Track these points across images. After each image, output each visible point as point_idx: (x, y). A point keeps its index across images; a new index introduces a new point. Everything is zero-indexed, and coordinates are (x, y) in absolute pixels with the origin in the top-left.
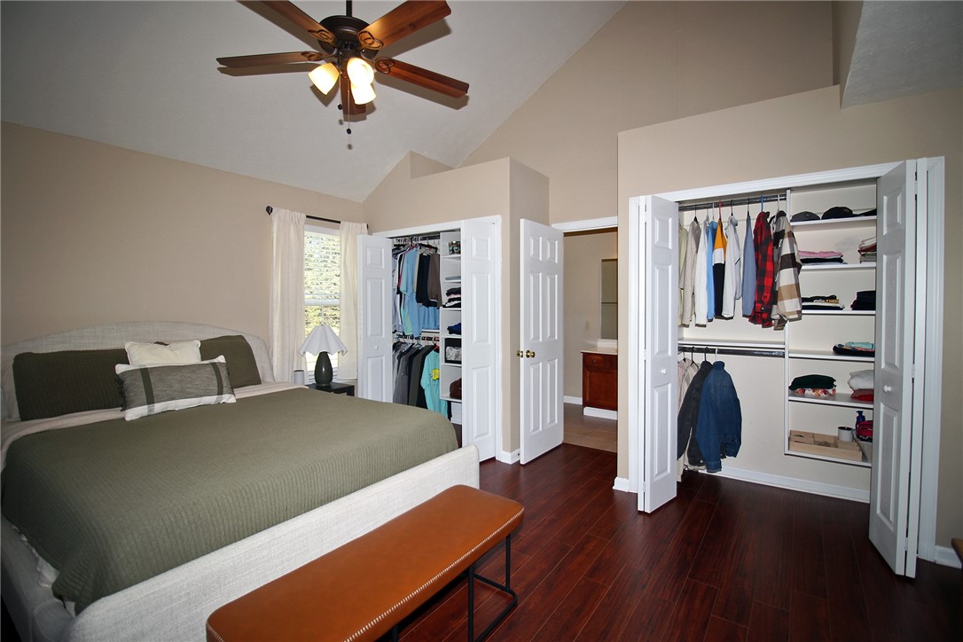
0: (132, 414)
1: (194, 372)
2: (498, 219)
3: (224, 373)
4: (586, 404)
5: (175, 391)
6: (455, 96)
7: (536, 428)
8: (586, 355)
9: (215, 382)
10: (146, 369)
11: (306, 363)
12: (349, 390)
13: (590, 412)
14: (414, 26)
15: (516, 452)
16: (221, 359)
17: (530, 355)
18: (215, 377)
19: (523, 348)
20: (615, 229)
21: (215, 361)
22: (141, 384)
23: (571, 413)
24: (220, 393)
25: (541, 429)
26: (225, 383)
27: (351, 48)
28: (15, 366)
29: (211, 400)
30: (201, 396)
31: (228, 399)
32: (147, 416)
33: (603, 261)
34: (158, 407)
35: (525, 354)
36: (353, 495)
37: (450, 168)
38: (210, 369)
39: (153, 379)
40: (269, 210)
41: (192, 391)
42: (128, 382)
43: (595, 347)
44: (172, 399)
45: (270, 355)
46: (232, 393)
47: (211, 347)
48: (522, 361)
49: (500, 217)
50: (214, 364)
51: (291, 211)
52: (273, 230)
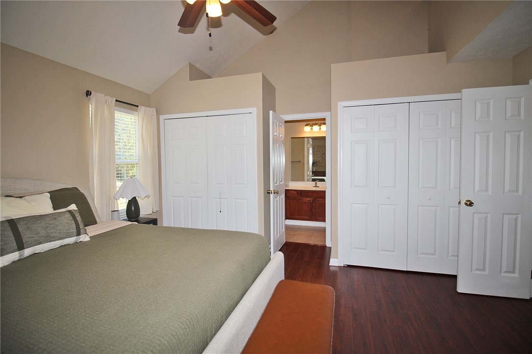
1: (55, 219)
2: (254, 110)
3: (79, 219)
4: (287, 218)
5: (42, 237)
7: (277, 235)
8: (286, 191)
9: (74, 226)
10: (12, 220)
12: (154, 222)
13: (289, 222)
16: (73, 207)
17: (276, 193)
18: (73, 222)
19: (272, 189)
21: (69, 208)
22: (11, 233)
24: (79, 234)
26: (81, 226)
29: (70, 240)
30: (63, 238)
31: (84, 238)
32: (19, 260)
33: (292, 138)
34: (27, 252)
35: (273, 192)
37: (210, 77)
38: (68, 215)
39: (21, 228)
40: (88, 93)
41: (57, 235)
44: (40, 243)
45: (93, 200)
46: (86, 233)
47: (60, 198)
48: (272, 196)
49: (255, 108)
50: (70, 212)
51: (106, 95)
52: (91, 108)
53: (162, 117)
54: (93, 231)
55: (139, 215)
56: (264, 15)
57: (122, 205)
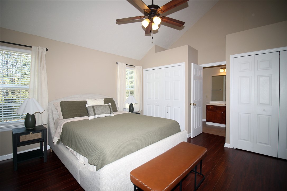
0: (91, 118)
2: (184, 64)
3: (111, 107)
4: (207, 121)
5: (100, 112)
6: (180, 26)
7: (196, 127)
8: (207, 106)
9: (110, 110)
10: (93, 106)
11: (126, 106)
13: (208, 123)
14: (175, 6)
15: (190, 134)
16: (110, 104)
17: (195, 105)
19: (192, 103)
20: (225, 65)
21: (109, 104)
22: (93, 110)
23: (204, 124)
24: (111, 113)
25: (197, 128)
26: (112, 111)
27: (153, 14)
28: (61, 105)
29: (108, 115)
30: (106, 114)
31: (112, 115)
32: (94, 119)
33: (212, 76)
34: (97, 116)
35: (193, 104)
36: (158, 142)
37: (166, 50)
38: (108, 106)
39: (95, 109)
40: (117, 63)
41: (104, 112)
42: (89, 109)
43: (210, 103)
44: (100, 114)
45: (118, 104)
46: (113, 113)
47: (106, 101)
48: (192, 106)
49: (184, 63)
50: (109, 105)
51: (123, 63)
52: (118, 69)
53: (144, 70)
54: (116, 113)
55: (133, 111)
56: (179, 23)
57: (127, 106)
